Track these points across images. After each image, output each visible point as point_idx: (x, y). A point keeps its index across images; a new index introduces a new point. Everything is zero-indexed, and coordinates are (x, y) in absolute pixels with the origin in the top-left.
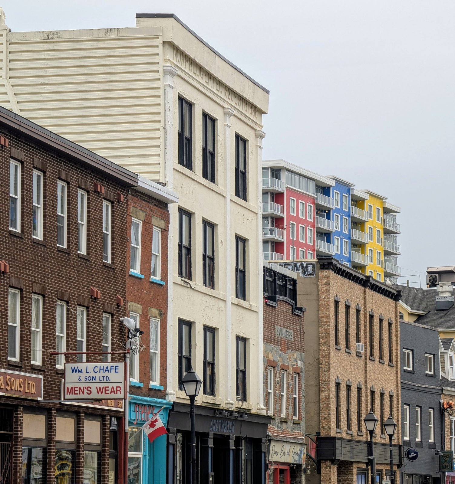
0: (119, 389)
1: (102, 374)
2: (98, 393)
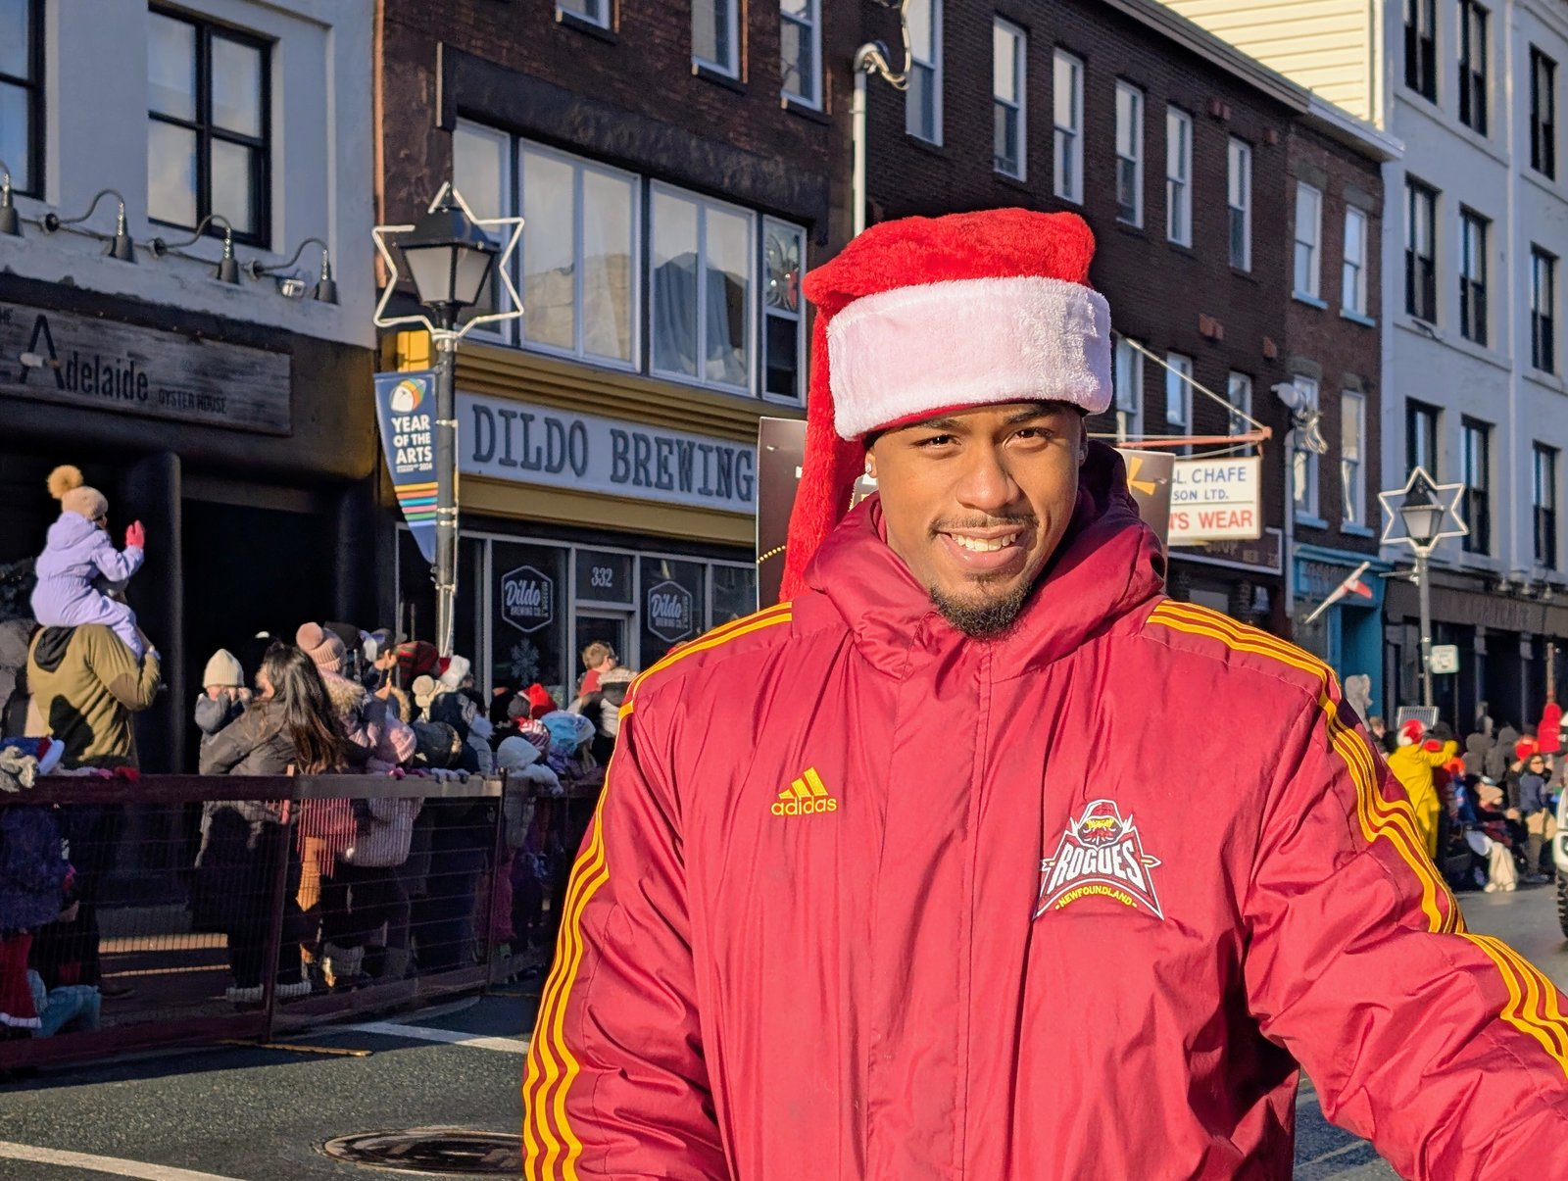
0: (1246, 515)
1: (1211, 485)
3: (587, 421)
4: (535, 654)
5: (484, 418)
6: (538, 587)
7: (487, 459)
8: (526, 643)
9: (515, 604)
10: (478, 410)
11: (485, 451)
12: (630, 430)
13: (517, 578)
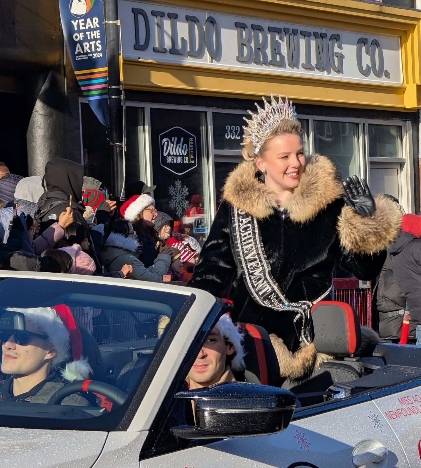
3: (217, 17)
4: (186, 191)
5: (141, 18)
6: (186, 142)
7: (144, 48)
8: (178, 183)
9: (169, 155)
10: (136, 12)
11: (142, 42)
12: (249, 22)
13: (169, 136)
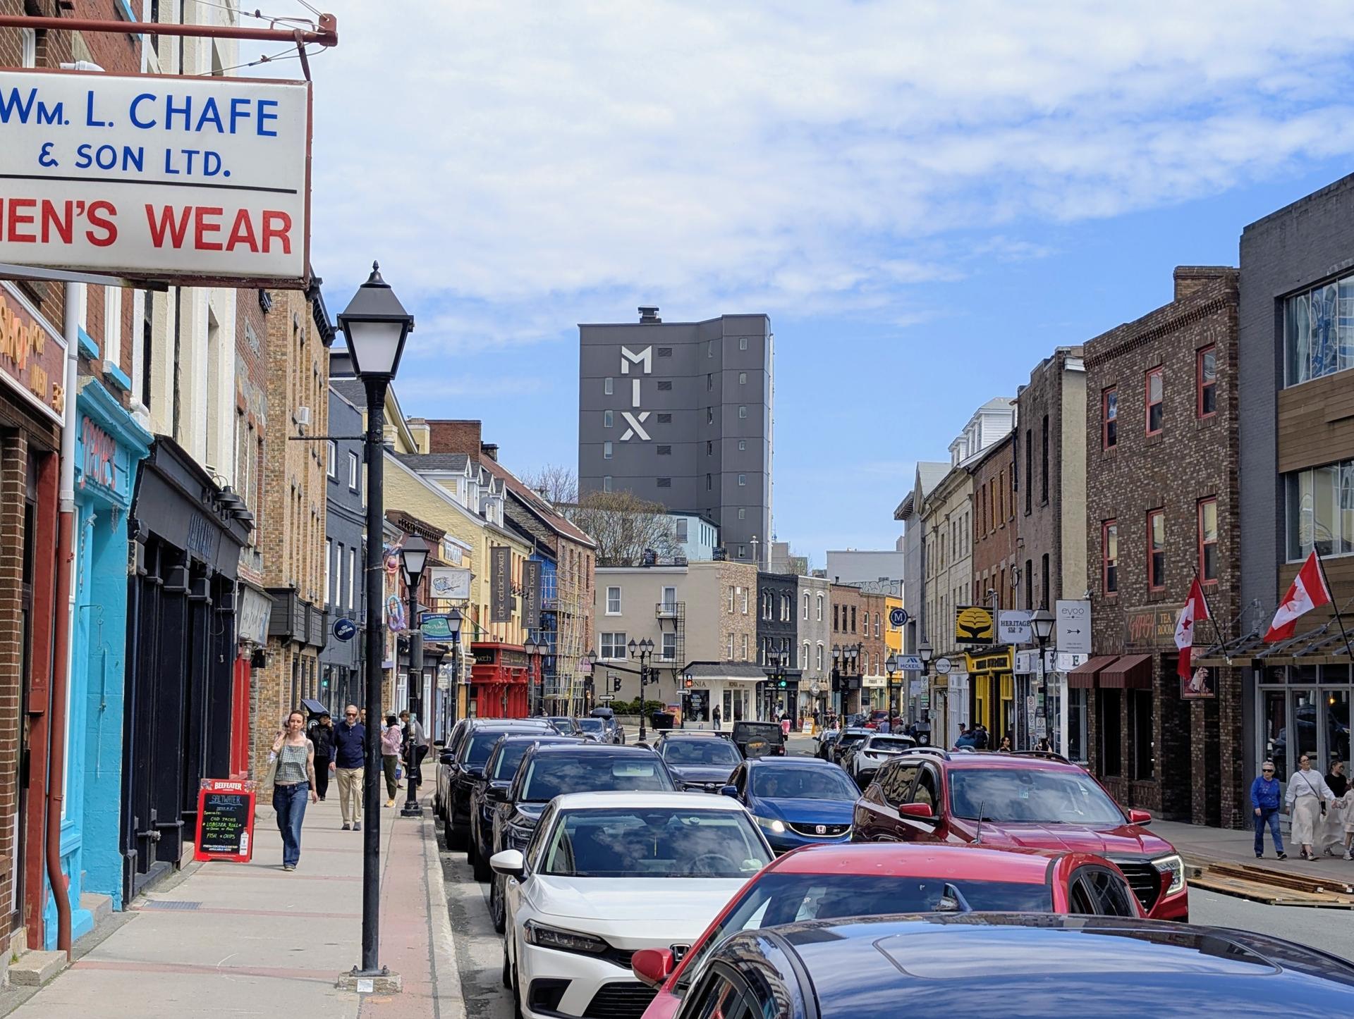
0: (276, 224)
2: (158, 241)
